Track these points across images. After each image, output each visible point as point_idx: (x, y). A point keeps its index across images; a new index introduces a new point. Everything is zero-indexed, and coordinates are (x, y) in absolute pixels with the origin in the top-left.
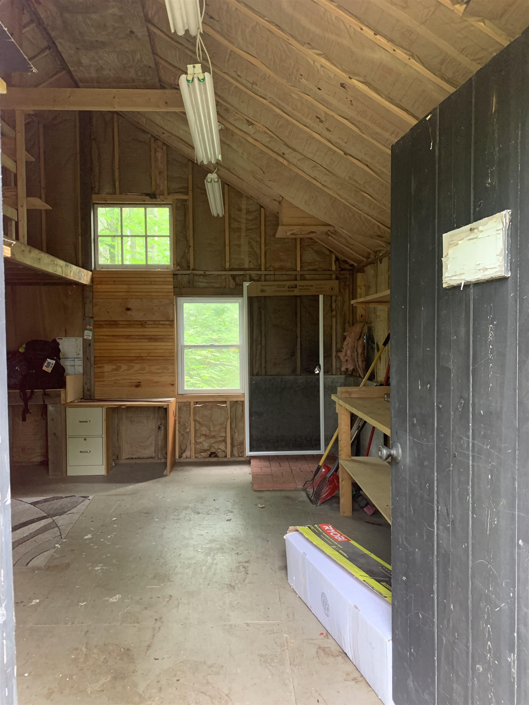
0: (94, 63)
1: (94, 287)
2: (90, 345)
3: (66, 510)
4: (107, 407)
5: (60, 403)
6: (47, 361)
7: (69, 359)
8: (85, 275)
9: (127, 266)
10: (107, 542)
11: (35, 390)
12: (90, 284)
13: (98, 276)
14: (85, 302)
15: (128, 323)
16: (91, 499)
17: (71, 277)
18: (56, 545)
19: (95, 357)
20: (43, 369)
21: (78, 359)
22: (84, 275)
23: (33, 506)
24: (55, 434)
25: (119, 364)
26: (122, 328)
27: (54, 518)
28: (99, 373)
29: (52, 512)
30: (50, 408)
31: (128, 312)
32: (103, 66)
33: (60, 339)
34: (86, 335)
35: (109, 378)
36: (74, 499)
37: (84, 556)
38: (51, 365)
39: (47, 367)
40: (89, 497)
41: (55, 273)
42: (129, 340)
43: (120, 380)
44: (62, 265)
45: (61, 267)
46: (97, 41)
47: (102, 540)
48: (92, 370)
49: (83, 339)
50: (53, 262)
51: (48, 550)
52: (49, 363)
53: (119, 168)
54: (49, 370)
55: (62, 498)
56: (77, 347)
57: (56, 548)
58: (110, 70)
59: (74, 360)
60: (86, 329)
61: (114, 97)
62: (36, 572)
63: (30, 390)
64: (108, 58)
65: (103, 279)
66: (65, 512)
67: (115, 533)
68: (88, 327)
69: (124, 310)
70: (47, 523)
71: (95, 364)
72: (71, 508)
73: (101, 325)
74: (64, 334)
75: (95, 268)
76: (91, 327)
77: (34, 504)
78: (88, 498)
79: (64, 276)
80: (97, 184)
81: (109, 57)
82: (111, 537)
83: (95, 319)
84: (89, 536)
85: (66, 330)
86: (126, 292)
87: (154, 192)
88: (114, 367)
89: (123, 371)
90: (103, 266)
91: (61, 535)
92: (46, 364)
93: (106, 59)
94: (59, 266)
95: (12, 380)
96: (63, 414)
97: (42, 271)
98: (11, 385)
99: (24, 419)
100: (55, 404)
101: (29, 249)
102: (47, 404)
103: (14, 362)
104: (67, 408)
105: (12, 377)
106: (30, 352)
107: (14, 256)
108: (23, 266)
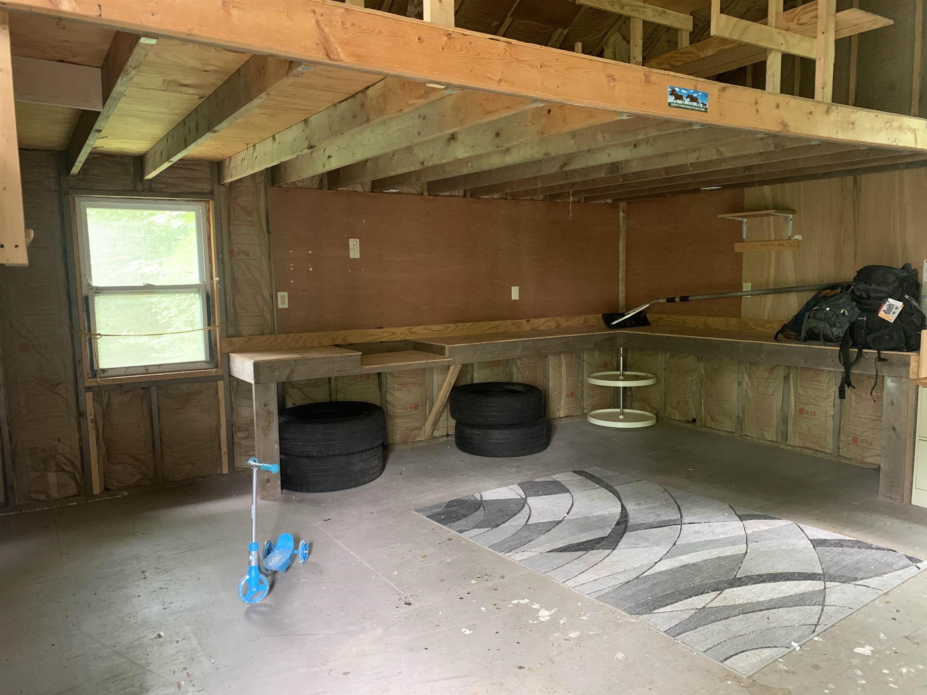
3: (860, 575)
5: (908, 377)
6: (887, 303)
10: (892, 683)
11: (864, 350)
16: (922, 569)
18: (793, 644)
20: (879, 315)
23: (812, 546)
24: (894, 429)
27: (828, 584)
29: (832, 571)
30: (890, 383)
36: (889, 557)
37: (827, 691)
38: (894, 310)
39: (887, 312)
40: (921, 561)
41: (895, 144)
44: (914, 127)
45: (914, 131)
47: (885, 671)
50: (889, 124)
51: (775, 647)
52: (891, 306)
54: (891, 318)
55: (870, 547)
57: (791, 649)
62: (729, 683)
63: (856, 350)
66: (856, 579)
67: (921, 667)
70: (811, 589)
72: (871, 575)
77: (817, 543)
78: (918, 565)
79: (919, 146)
82: (909, 672)
84: (866, 650)
91: (816, 626)
92: (885, 308)
94: (907, 131)
95: (834, 330)
96: (912, 396)
97: (864, 144)
98: (831, 337)
99: (842, 395)
100: (898, 377)
101: (825, 107)
102: (883, 377)
103: (841, 301)
104: (920, 388)
105: (835, 325)
106: (862, 286)
107: (785, 126)
108: (817, 140)
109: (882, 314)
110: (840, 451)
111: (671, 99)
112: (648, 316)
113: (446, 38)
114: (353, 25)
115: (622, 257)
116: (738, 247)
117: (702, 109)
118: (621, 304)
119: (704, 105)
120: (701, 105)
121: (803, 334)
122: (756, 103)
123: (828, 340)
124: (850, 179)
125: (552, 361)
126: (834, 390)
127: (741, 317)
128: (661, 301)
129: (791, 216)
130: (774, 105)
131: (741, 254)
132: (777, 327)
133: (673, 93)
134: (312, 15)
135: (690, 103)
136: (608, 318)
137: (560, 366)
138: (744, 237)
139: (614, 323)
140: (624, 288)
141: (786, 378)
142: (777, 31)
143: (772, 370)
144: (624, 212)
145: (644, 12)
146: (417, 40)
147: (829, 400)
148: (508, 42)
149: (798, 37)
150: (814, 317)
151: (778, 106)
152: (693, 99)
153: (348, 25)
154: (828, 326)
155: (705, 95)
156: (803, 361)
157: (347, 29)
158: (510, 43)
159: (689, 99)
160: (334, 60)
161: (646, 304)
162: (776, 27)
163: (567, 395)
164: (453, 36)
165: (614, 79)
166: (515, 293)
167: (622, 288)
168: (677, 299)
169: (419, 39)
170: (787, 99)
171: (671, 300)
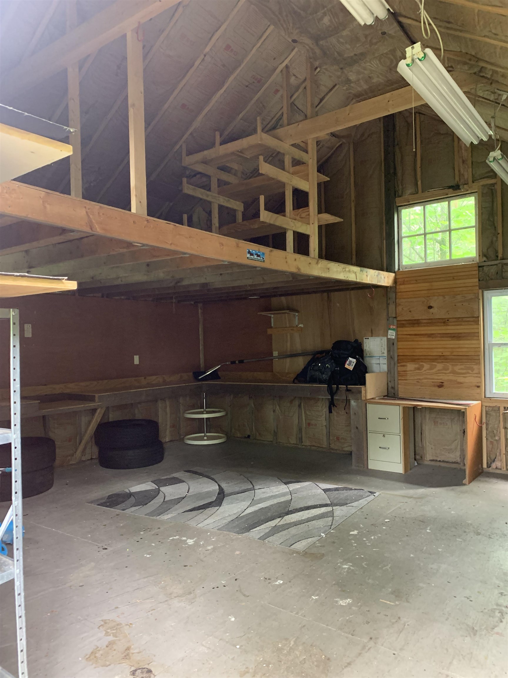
0: (361, 76)
1: (398, 287)
2: (393, 344)
3: (348, 502)
4: (404, 406)
5: (361, 399)
6: (349, 360)
7: (375, 358)
8: (386, 278)
9: (430, 263)
10: (368, 543)
11: (339, 386)
12: (392, 285)
13: (401, 276)
14: (388, 303)
15: (430, 321)
16: (376, 496)
17: (367, 280)
18: (322, 534)
19: (398, 356)
20: (345, 367)
21: (383, 358)
22: (384, 278)
23: (323, 492)
24: (357, 428)
25: (421, 363)
26: (424, 326)
27: (334, 508)
28: (402, 371)
29: (335, 502)
30: (353, 403)
31: (430, 310)
32: (370, 75)
33: (367, 338)
34: (390, 335)
35: (412, 377)
36: (361, 493)
37: (340, 551)
38: (352, 364)
39: (349, 365)
40: (375, 493)
41: (347, 279)
42: (431, 339)
43: (422, 379)
44: (355, 271)
45: (355, 273)
46: (355, 55)
47: (364, 539)
48: (396, 368)
49: (387, 338)
50: (344, 270)
51: (314, 537)
52: (351, 362)
53: (421, 167)
54: (351, 368)
55: (351, 489)
56: (382, 347)
57: (321, 537)
58: (378, 77)
59: (379, 359)
60: (390, 329)
61: (389, 101)
62: (295, 555)
63: (336, 386)
64: (371, 67)
65: (406, 279)
66: (347, 504)
67: (380, 535)
68: (392, 327)
69: (426, 308)
70: (326, 511)
71: (398, 363)
72: (353, 501)
73: (403, 324)
74: (370, 334)
75: (399, 269)
76: (394, 327)
77: (325, 491)
78: (374, 494)
79: (358, 280)
80: (400, 187)
81: (372, 65)
82: (374, 538)
83: (399, 319)
84: (355, 532)
85: (372, 330)
86: (428, 290)
87: (457, 182)
88: (417, 366)
89: (425, 371)
90: (406, 267)
91: (331, 526)
92: (347, 362)
93: (370, 68)
94: (352, 273)
95: (324, 376)
96: (364, 410)
97: (334, 279)
98: (323, 380)
99: (330, 412)
100: (357, 399)
101: (316, 261)
102: (350, 400)
103: (326, 360)
104: (367, 404)
105: (324, 373)
106: (336, 351)
107: (299, 270)
108: (313, 276)
109: (346, 366)
110: (331, 446)
111: (248, 255)
112: (219, 373)
113: (146, 222)
114: (103, 214)
115: (201, 337)
116: (269, 331)
117: (263, 261)
118: (202, 366)
119: (263, 258)
120: (262, 259)
121: (308, 379)
122: (286, 258)
123: (321, 382)
124: (325, 294)
125: (160, 404)
126: (326, 410)
127: (272, 371)
128: (227, 363)
129: (297, 314)
130: (294, 260)
131: (271, 335)
132: (293, 376)
133: (249, 252)
134: (84, 209)
135: (257, 258)
136: (197, 374)
137: (166, 407)
138: (272, 325)
139: (200, 378)
140: (203, 356)
141: (300, 406)
142: (290, 220)
143: (291, 402)
144: (201, 309)
145: (219, 200)
146: (133, 222)
147: (323, 417)
148: (174, 225)
149: (300, 223)
150: (313, 369)
151: (295, 260)
152: (258, 256)
153: (101, 214)
154: (320, 374)
155: (263, 254)
156: (309, 393)
157: (100, 216)
158: (175, 225)
159: (256, 256)
160: (94, 231)
161: (219, 365)
162: (290, 218)
163: (170, 427)
164: (149, 221)
165: (223, 245)
166: (136, 360)
167: (202, 356)
168: (237, 362)
169: (134, 222)
170: (299, 257)
171: (233, 363)
